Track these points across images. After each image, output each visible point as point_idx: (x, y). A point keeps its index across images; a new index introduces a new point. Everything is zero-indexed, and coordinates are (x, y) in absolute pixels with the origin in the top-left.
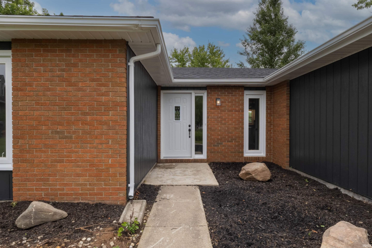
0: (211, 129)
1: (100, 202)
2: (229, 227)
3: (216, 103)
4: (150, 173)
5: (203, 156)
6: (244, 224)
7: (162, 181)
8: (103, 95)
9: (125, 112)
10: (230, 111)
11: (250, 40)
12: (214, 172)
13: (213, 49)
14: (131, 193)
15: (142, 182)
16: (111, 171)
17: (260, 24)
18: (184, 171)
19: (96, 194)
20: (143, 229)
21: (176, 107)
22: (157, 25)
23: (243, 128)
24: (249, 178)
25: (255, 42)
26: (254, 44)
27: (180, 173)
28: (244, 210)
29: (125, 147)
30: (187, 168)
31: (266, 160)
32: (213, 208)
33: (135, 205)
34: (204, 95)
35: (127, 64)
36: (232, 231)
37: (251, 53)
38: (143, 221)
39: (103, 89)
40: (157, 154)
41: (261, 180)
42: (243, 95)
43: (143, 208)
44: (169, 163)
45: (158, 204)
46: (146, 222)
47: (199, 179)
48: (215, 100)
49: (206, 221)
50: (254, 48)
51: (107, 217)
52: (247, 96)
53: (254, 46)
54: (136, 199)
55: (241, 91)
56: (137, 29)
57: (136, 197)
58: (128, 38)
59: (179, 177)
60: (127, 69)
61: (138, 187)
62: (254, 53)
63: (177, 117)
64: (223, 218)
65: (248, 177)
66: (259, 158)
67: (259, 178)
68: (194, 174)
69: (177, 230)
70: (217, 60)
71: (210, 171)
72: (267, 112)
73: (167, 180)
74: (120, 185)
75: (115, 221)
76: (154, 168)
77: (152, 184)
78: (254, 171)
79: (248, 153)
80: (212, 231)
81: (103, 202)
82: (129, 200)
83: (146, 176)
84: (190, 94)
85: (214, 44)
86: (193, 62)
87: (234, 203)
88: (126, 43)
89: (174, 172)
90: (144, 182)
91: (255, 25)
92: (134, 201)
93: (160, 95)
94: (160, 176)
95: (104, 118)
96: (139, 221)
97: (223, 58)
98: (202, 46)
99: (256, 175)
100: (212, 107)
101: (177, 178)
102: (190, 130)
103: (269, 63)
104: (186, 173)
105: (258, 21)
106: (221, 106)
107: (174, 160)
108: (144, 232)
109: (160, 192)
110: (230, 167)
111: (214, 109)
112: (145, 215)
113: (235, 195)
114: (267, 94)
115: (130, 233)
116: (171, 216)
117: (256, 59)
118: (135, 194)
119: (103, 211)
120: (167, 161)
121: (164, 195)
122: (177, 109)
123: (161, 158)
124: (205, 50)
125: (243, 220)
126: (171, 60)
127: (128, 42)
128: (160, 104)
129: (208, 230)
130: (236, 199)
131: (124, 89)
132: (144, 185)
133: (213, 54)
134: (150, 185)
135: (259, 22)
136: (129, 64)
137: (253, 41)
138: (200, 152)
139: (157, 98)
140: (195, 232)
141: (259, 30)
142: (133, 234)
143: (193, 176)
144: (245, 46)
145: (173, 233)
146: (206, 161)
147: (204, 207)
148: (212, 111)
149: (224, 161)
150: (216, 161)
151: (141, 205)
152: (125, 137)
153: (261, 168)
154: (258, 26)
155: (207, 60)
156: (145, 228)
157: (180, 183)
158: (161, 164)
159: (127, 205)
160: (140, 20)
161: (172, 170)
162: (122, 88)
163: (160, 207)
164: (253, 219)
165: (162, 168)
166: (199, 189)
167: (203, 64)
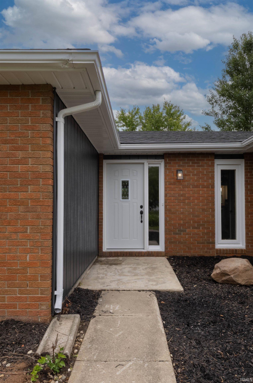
0: (170, 210)
1: (12, 317)
2: (205, 364)
3: (177, 176)
4: (88, 271)
5: (160, 248)
6: (228, 359)
7: (104, 283)
8: (19, 162)
9: (51, 187)
10: (195, 187)
11: (218, 96)
12: (175, 271)
13: (171, 109)
14: (59, 304)
15: (76, 286)
16: (30, 272)
17: (232, 76)
18: (135, 269)
19: (7, 306)
20: (73, 365)
21: (123, 182)
22: (95, 61)
23: (213, 210)
24: (227, 280)
25: (225, 99)
26: (224, 101)
27: (129, 272)
28: (224, 333)
29: (49, 237)
30: (138, 264)
31: (247, 254)
32: (178, 329)
33: (63, 323)
34: (161, 165)
35: (53, 119)
36: (210, 370)
37: (220, 112)
38: (73, 351)
39: (20, 154)
40: (98, 245)
41: (243, 283)
42: (214, 166)
43: (75, 328)
44: (114, 257)
45: (96, 321)
46: (78, 352)
47: (155, 281)
48: (175, 172)
49: (168, 352)
50: (224, 107)
51: (19, 343)
52: (219, 166)
53: (224, 105)
54: (65, 313)
55: (210, 160)
56: (66, 66)
57: (66, 310)
58: (55, 83)
59: (128, 278)
60: (55, 125)
61: (70, 293)
62: (224, 113)
63: (125, 195)
64: (195, 348)
65: (224, 278)
66: (236, 250)
67: (240, 281)
68: (148, 274)
69: (124, 368)
70: (176, 122)
71: (171, 269)
72: (246, 187)
73: (111, 282)
74: (42, 294)
75: (30, 352)
76: (94, 264)
77: (90, 288)
78: (234, 270)
79: (222, 244)
80: (179, 370)
81: (17, 319)
82: (56, 314)
83: (82, 276)
84: (142, 165)
85: (171, 103)
86: (144, 126)
87: (208, 320)
88: (54, 89)
89: (121, 270)
90: (79, 284)
91: (224, 77)
92: (62, 315)
93: (102, 167)
94: (101, 276)
95: (21, 195)
96: (67, 351)
97: (184, 120)
98: (156, 105)
99: (236, 276)
100: (172, 182)
101: (125, 279)
102: (142, 213)
103: (244, 125)
104: (137, 271)
105: (228, 72)
106: (183, 180)
107: (121, 252)
108: (74, 371)
109: (100, 300)
110: (197, 263)
111: (174, 184)
112: (77, 340)
113: (208, 307)
114: (246, 163)
115: (52, 374)
116: (116, 341)
117: (227, 120)
118: (64, 305)
119: (16, 333)
120: (111, 254)
121: (107, 306)
122: (125, 185)
123: (104, 251)
124: (161, 110)
125: (224, 350)
126: (117, 124)
127: (55, 88)
128: (102, 178)
129: (172, 369)
130: (211, 313)
131: (49, 154)
132: (79, 290)
133: (170, 115)
134: (87, 290)
135: (230, 73)
136: (57, 119)
137: (222, 98)
138: (156, 242)
139: (98, 170)
140: (153, 372)
141: (230, 83)
142: (56, 374)
143: (147, 277)
144: (213, 104)
145: (118, 373)
146: (164, 254)
147: (165, 326)
148: (172, 186)
149: (188, 255)
150: (178, 254)
151: (71, 323)
152: (49, 223)
153: (243, 266)
154: (228, 78)
155: (163, 123)
156: (76, 363)
157: (129, 287)
158: (103, 259)
159: (52, 323)
160: (71, 53)
161: (118, 267)
162: (46, 152)
163: (99, 327)
164: (241, 349)
165: (105, 264)
166: (156, 296)
167: (157, 128)
